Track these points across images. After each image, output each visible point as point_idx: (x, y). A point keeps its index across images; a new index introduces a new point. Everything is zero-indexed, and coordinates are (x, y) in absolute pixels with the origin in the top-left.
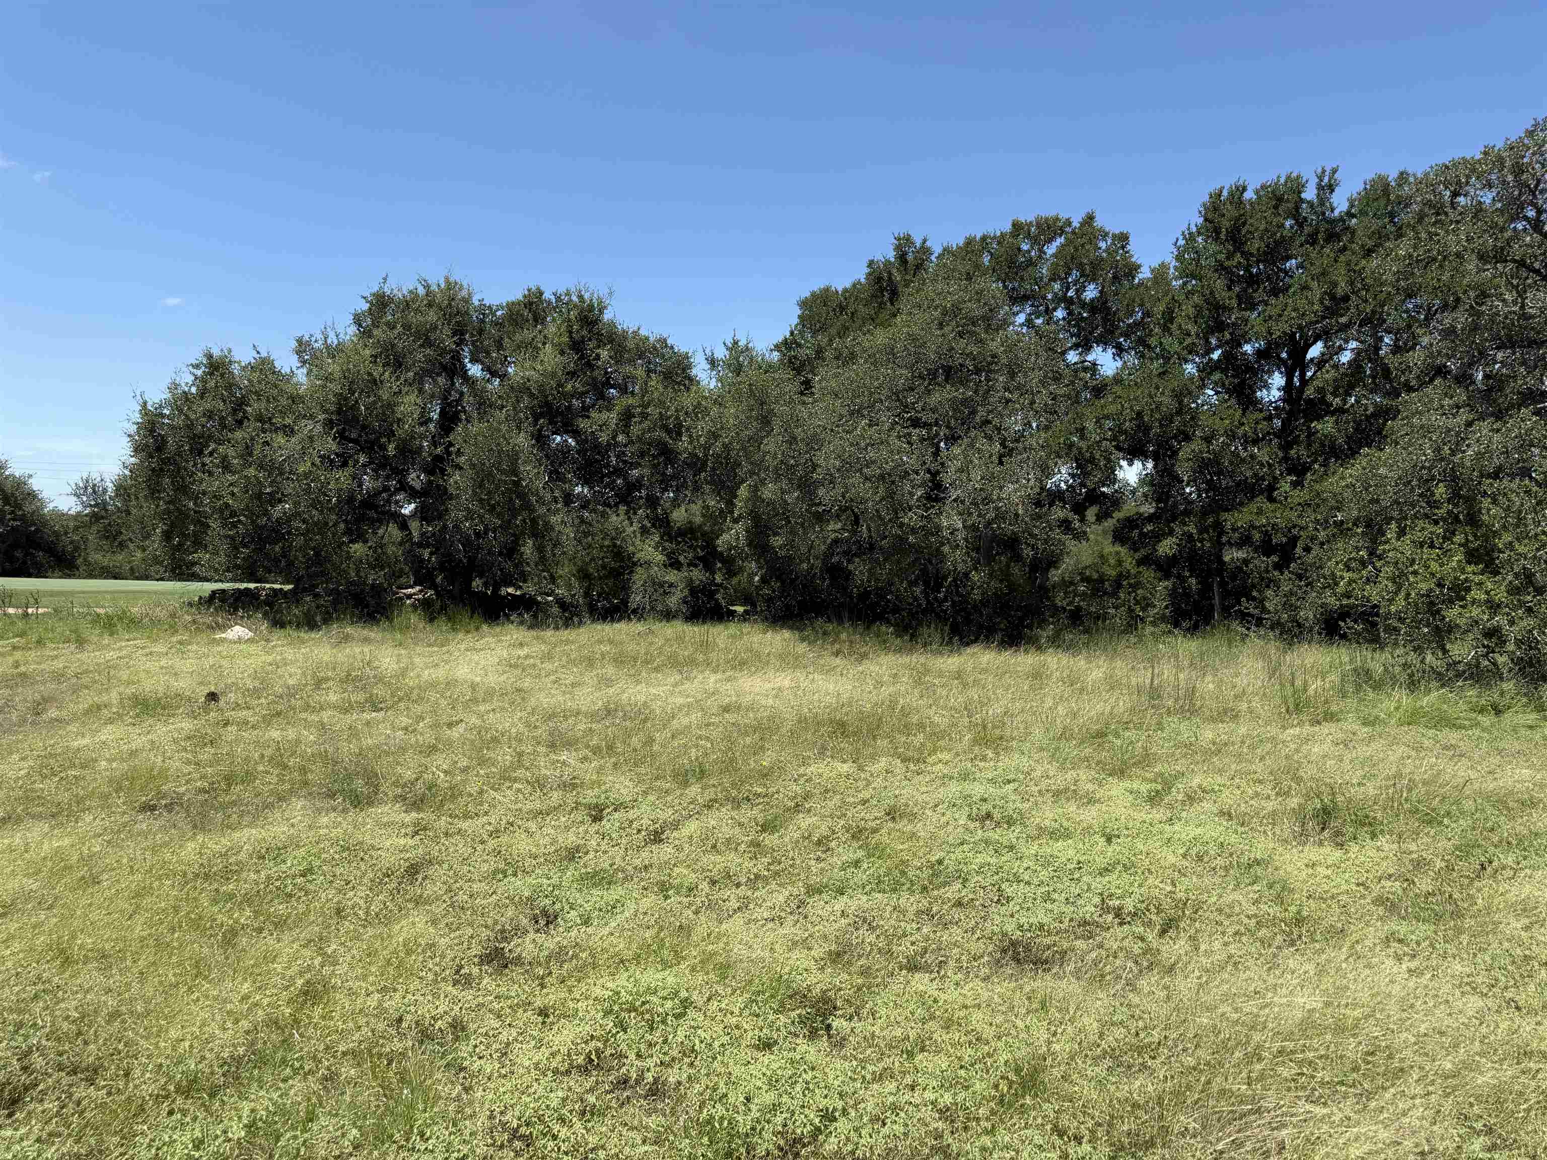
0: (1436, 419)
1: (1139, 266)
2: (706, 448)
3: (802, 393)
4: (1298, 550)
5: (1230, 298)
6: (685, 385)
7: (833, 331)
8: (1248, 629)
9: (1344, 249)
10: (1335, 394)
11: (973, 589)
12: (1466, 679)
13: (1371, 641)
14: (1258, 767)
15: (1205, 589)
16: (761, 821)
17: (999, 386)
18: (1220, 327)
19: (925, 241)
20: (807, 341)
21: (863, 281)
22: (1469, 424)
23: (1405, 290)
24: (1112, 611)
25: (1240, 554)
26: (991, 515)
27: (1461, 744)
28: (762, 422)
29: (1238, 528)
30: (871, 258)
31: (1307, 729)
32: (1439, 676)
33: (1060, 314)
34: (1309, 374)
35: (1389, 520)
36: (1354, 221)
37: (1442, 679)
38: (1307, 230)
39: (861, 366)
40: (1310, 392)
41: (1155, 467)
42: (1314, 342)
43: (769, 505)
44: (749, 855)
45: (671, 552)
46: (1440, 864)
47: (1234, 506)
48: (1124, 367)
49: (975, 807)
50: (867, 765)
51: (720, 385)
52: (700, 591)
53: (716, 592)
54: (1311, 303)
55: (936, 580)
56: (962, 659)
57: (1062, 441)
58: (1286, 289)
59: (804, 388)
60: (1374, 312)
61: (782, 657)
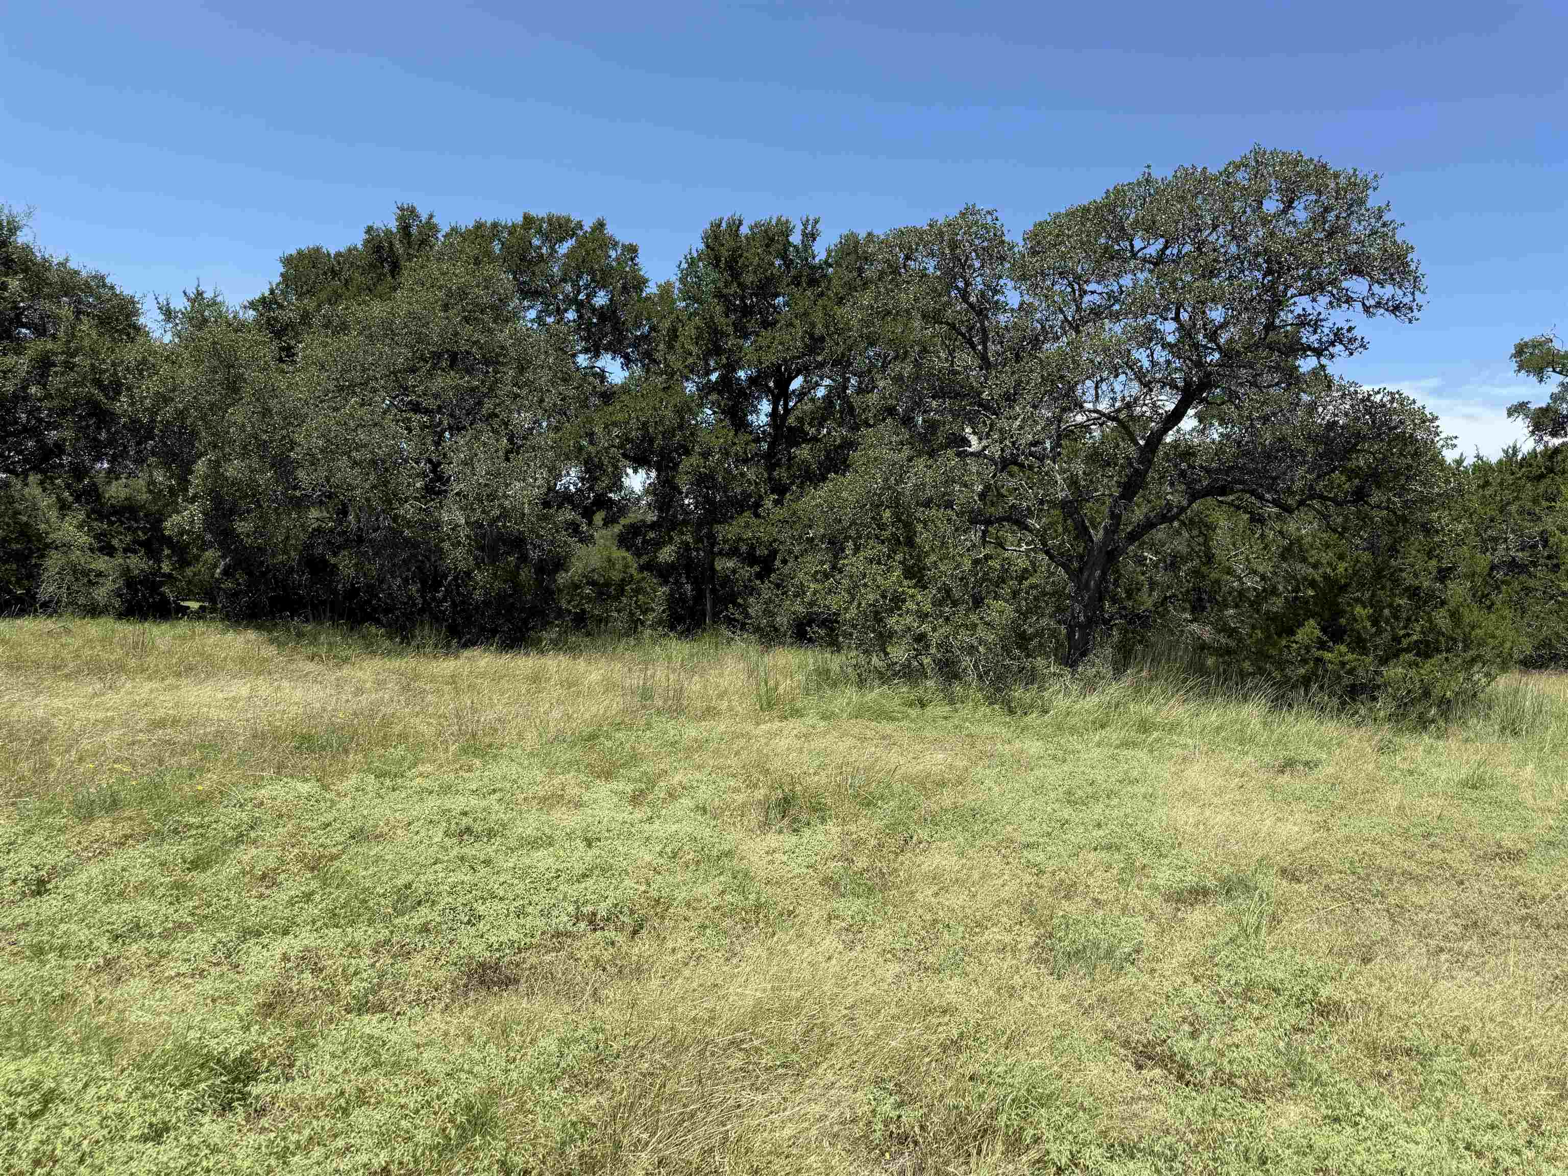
0: (886, 453)
1: (647, 281)
2: (153, 413)
3: (281, 360)
4: (777, 563)
5: (727, 325)
6: (128, 335)
7: (323, 296)
8: (733, 633)
9: (822, 294)
10: (811, 424)
11: (475, 589)
12: (900, 678)
13: (831, 644)
14: (733, 761)
15: (699, 597)
16: (189, 857)
17: (508, 380)
18: (717, 351)
19: (431, 217)
20: (290, 303)
21: (360, 247)
22: (910, 459)
23: (868, 338)
24: (615, 614)
25: (730, 564)
26: (496, 512)
27: (895, 734)
28: (228, 388)
29: (728, 540)
30: (370, 224)
31: (777, 724)
32: (881, 675)
33: (571, 315)
34: (791, 404)
35: (847, 538)
36: (831, 270)
37: (884, 678)
38: (793, 272)
39: (353, 338)
40: (791, 421)
41: (658, 477)
42: (796, 376)
43: (233, 484)
44: (169, 899)
45: (101, 534)
46: (873, 842)
47: (726, 520)
48: (631, 377)
49: (454, 822)
50: (334, 784)
51: (176, 340)
52: (141, 582)
53: (162, 584)
54: (794, 339)
55: (435, 578)
56: (459, 663)
57: (571, 443)
58: (774, 323)
59: (283, 354)
60: (843, 355)
61: (242, 661)
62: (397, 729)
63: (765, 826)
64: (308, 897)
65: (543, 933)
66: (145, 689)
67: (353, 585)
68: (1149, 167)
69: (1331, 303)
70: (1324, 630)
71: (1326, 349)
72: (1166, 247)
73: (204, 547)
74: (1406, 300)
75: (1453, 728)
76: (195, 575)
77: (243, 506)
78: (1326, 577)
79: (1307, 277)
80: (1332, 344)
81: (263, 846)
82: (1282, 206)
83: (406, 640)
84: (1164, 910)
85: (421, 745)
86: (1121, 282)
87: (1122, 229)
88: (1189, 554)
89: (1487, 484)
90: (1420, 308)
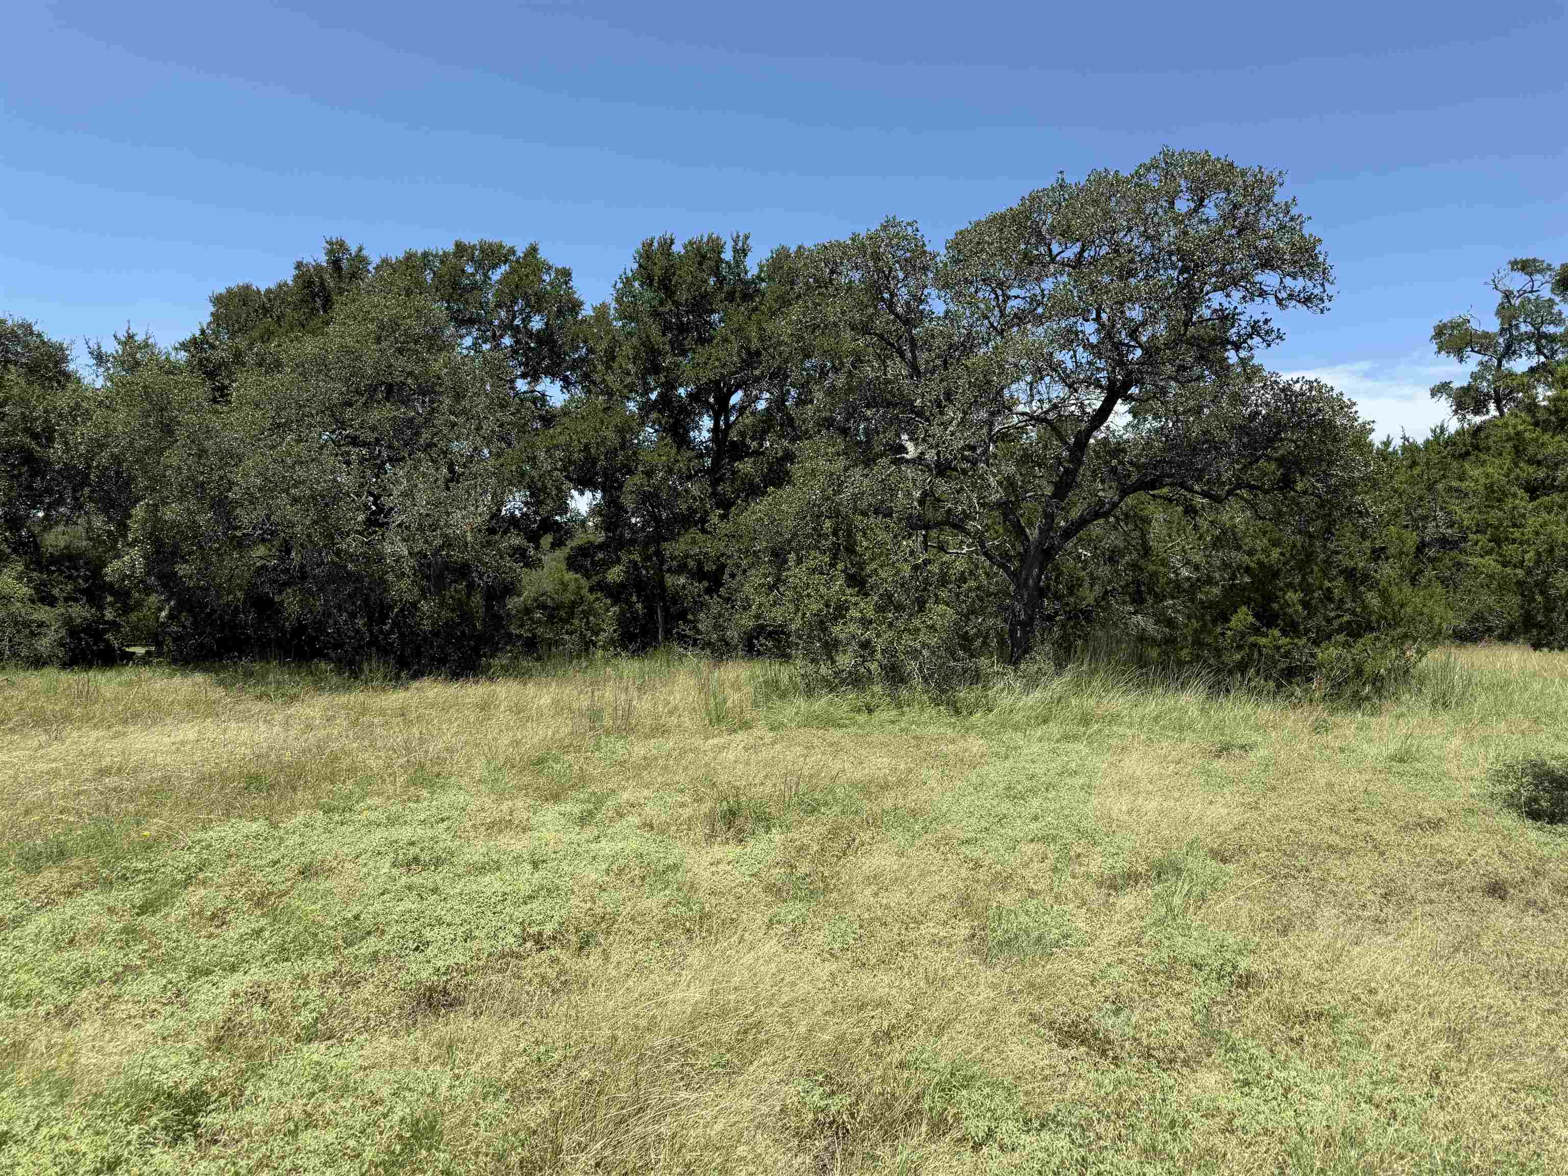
0: (823, 464)
1: (582, 303)
2: (89, 459)
3: (215, 401)
4: (726, 576)
5: (664, 344)
6: (59, 382)
7: (255, 334)
8: (685, 649)
9: (755, 309)
10: (753, 438)
11: (422, 619)
12: (847, 685)
13: (779, 656)
14: (681, 777)
15: (651, 612)
16: (138, 901)
17: (445, 407)
18: (656, 369)
19: (360, 249)
20: (221, 343)
21: (290, 282)
22: (846, 469)
23: (803, 350)
24: (566, 637)
25: (682, 581)
26: (439, 542)
27: (842, 740)
28: (162, 431)
29: (676, 557)
30: (299, 260)
31: (726, 738)
32: (829, 683)
33: (507, 341)
34: (732, 419)
35: (790, 550)
36: (764, 284)
37: (831, 686)
38: (726, 288)
39: (287, 375)
40: (734, 436)
41: (603, 497)
42: (736, 391)
43: (172, 528)
44: (119, 944)
45: (41, 584)
46: (816, 847)
47: (673, 537)
48: (572, 400)
49: (400, 852)
50: (283, 822)
51: (109, 384)
52: (83, 631)
53: (105, 631)
54: (730, 355)
55: (381, 612)
56: (408, 694)
57: (514, 468)
58: (710, 340)
59: (217, 394)
60: (779, 368)
61: (189, 705)
62: (345, 763)
63: (710, 838)
64: (258, 933)
65: (490, 955)
66: (90, 738)
67: (300, 622)
68: (1061, 172)
69: (1244, 297)
70: (1256, 615)
71: (1245, 341)
72: (1083, 251)
73: (148, 591)
74: (1316, 291)
75: (1387, 704)
76: (139, 620)
77: (185, 547)
78: (1260, 563)
79: (1221, 273)
80: (1250, 336)
81: (211, 886)
82: (1192, 205)
83: (355, 675)
84: (1096, 896)
85: (369, 780)
86: (1043, 286)
87: (1039, 234)
88: (1126, 548)
89: (1414, 464)
90: (1330, 298)
